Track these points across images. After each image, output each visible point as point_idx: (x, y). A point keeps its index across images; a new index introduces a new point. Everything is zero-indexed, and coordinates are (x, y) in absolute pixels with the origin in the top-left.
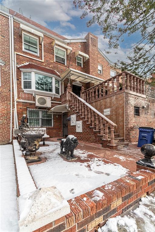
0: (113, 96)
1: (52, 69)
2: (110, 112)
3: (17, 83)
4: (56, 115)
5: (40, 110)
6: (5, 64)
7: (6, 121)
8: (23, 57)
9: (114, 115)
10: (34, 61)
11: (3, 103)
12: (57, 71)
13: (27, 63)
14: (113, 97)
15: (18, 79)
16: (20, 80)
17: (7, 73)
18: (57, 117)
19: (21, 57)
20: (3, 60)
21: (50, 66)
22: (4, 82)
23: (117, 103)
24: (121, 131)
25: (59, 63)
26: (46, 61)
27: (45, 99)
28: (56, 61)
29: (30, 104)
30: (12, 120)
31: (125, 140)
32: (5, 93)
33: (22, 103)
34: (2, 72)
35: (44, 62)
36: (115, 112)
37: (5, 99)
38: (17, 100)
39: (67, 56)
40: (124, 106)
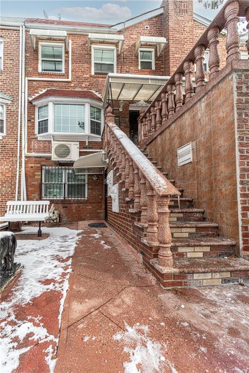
0: (200, 100)
1: (86, 90)
2: (193, 153)
3: (28, 126)
4: (93, 175)
5: (63, 167)
6: (12, 101)
7: (10, 190)
8: (38, 82)
9: (203, 162)
10: (55, 84)
11: (8, 160)
12: (97, 92)
13: (44, 91)
14: (199, 103)
15: (30, 120)
16: (32, 121)
17: (15, 114)
18: (95, 178)
19: (35, 83)
20: (10, 96)
21: (83, 85)
22: (10, 128)
23: (210, 119)
24: (227, 216)
25: (99, 76)
26: (76, 78)
27: (68, 146)
28: (96, 73)
29: (46, 159)
30: (19, 187)
31: (242, 253)
32: (11, 145)
33: (34, 159)
34: (8, 114)
35: (72, 81)
36: (206, 152)
37: (10, 155)
38: (27, 153)
39: (118, 56)
40: (233, 123)
